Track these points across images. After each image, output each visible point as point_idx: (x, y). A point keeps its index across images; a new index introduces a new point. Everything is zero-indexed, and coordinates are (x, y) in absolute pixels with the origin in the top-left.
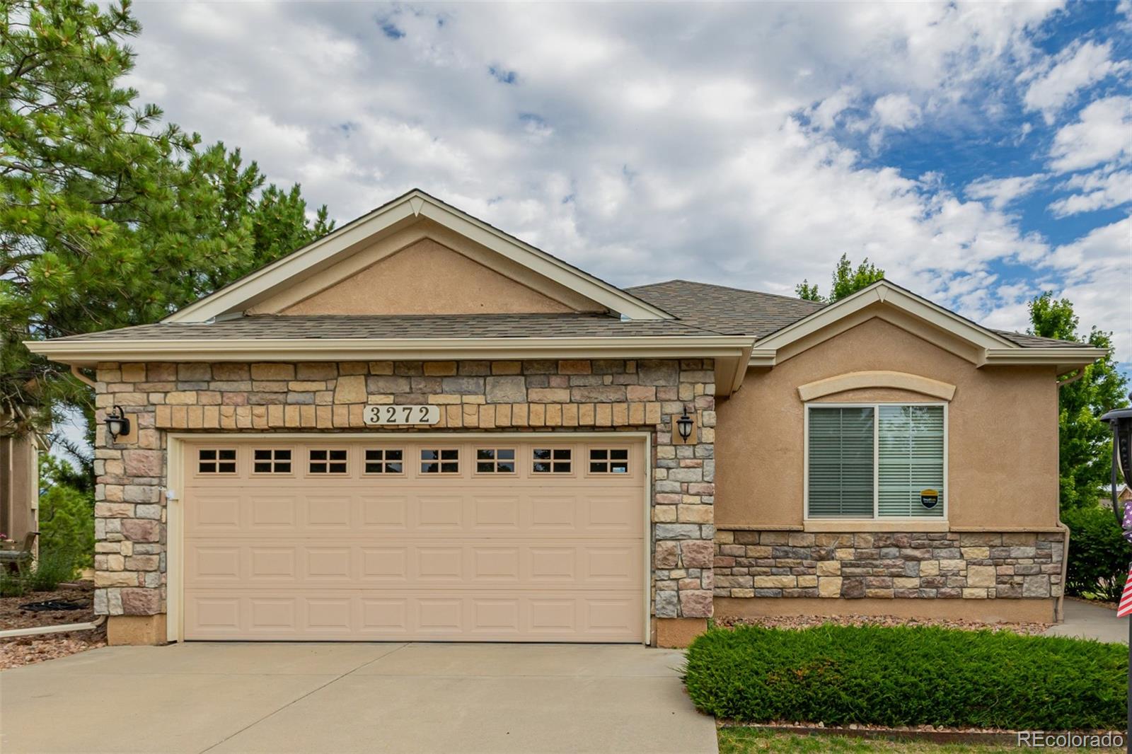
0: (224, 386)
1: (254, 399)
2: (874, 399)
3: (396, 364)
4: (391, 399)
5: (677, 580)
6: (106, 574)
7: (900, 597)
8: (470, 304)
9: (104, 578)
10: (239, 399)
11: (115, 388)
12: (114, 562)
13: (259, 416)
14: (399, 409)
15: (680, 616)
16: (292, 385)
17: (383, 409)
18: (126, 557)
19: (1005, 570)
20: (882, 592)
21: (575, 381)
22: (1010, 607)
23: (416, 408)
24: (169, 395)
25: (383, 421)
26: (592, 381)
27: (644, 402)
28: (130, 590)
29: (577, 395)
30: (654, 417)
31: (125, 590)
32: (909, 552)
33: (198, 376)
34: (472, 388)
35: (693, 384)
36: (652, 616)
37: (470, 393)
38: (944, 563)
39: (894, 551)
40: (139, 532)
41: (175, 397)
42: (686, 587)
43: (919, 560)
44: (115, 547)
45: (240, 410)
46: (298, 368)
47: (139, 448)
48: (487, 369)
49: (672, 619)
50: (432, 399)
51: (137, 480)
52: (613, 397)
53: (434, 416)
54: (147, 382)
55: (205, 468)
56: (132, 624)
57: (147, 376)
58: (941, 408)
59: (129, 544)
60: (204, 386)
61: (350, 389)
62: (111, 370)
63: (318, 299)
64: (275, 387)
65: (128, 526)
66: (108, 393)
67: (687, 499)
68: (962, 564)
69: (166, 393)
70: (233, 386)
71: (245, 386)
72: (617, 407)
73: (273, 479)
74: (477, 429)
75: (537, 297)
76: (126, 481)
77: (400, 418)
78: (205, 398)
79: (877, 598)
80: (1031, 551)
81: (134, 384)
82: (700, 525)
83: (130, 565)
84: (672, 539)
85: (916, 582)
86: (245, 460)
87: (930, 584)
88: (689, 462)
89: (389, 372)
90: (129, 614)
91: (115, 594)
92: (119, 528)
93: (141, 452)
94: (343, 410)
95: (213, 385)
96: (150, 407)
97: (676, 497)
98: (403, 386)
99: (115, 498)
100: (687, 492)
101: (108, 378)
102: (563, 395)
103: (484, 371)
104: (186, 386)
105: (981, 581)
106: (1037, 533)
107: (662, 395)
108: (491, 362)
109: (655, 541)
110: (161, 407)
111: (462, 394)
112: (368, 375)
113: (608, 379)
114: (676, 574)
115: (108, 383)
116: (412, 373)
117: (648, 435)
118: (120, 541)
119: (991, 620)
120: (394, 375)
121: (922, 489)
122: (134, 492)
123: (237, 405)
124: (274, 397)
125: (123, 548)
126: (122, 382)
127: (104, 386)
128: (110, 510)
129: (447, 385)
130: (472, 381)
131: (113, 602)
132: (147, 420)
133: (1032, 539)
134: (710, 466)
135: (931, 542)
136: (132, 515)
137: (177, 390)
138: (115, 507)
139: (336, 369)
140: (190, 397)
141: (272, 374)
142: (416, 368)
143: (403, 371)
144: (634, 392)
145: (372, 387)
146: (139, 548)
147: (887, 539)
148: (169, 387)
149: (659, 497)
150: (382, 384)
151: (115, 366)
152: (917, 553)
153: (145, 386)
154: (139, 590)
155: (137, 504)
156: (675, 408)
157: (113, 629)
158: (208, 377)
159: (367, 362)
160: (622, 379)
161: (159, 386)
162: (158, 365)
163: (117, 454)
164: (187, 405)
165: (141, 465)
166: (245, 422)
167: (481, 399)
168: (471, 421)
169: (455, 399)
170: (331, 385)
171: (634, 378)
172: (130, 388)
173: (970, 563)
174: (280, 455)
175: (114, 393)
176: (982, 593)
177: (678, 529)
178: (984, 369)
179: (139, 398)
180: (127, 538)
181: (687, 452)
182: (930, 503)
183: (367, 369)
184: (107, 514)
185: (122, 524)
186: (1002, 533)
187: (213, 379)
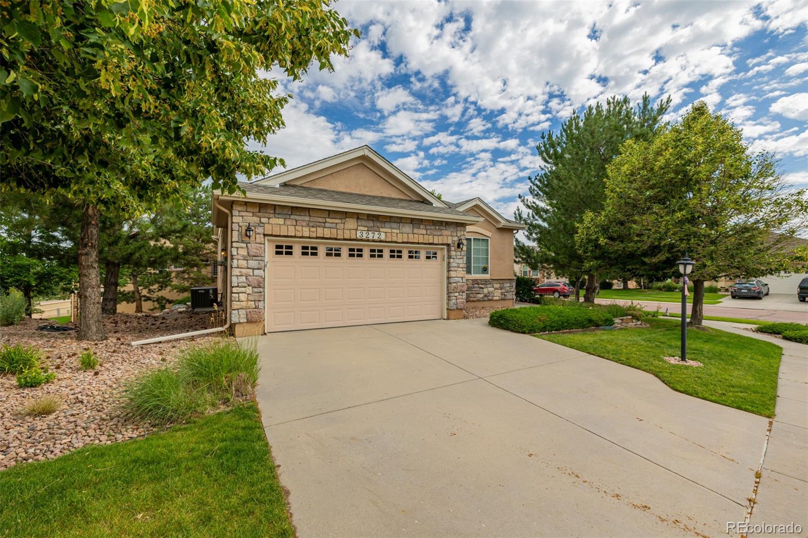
0: (297, 218)
1: (311, 224)
2: (471, 236)
3: (368, 215)
4: (366, 229)
5: (456, 297)
6: (238, 303)
7: (478, 301)
8: (377, 192)
9: (237, 305)
10: (304, 224)
11: (244, 214)
12: (243, 297)
13: (313, 232)
14: (370, 233)
15: (457, 309)
16: (328, 220)
17: (364, 232)
18: (248, 294)
19: (503, 291)
20: (474, 299)
21: (428, 227)
22: (503, 302)
23: (376, 233)
24: (270, 219)
25: (364, 237)
26: (433, 227)
27: (447, 236)
28: (251, 310)
29: (429, 232)
30: (450, 242)
31: (248, 310)
32: (481, 286)
33: (285, 212)
34: (395, 227)
35: (461, 231)
36: (447, 309)
37: (394, 228)
38: (489, 289)
39: (477, 285)
40: (256, 282)
41: (273, 221)
42: (459, 299)
43: (483, 288)
44: (243, 290)
45: (304, 229)
46: (331, 213)
47: (256, 243)
48: (400, 220)
49: (454, 310)
50: (381, 230)
51: (254, 258)
52: (439, 234)
53: (383, 237)
54: (259, 212)
55: (277, 253)
56: (249, 327)
57: (259, 210)
58: (488, 240)
59: (250, 288)
60: (288, 217)
61: (351, 223)
62: (241, 205)
63: (317, 182)
64: (320, 220)
65: (250, 280)
66: (239, 216)
67: (459, 269)
68: (493, 289)
69: (269, 218)
70: (302, 218)
71: (307, 218)
72: (440, 237)
73: (309, 259)
74: (396, 242)
75: (400, 192)
76: (249, 258)
77: (371, 237)
78: (288, 222)
79: (473, 301)
80: (509, 285)
81: (253, 213)
82: (462, 278)
83: (251, 298)
84: (455, 283)
85: (482, 295)
86: (297, 250)
87: (486, 296)
88: (460, 257)
89: (366, 218)
90: (249, 321)
91: (243, 312)
92: (245, 280)
93: (257, 245)
94: (348, 232)
95: (292, 217)
96: (261, 224)
97: (456, 269)
98: (371, 224)
99: (243, 267)
100: (459, 267)
101: (240, 209)
102: (424, 232)
103: (399, 221)
104: (279, 216)
105: (497, 295)
106: (510, 279)
107: (453, 234)
108: (402, 217)
109: (449, 283)
110: (267, 225)
111: (392, 229)
112: (358, 218)
113: (437, 227)
114: (457, 294)
115: (239, 211)
116: (374, 219)
117: (446, 247)
118: (245, 287)
119: (500, 306)
120: (368, 219)
121: (483, 265)
122: (253, 263)
123: (303, 226)
124: (320, 224)
125: (247, 290)
126: (247, 211)
127: (237, 212)
128: (241, 272)
129: (387, 225)
130: (396, 224)
131: (242, 316)
132: (260, 230)
133: (509, 281)
134: (465, 258)
135: (486, 282)
136: (251, 274)
137: (275, 217)
138: (244, 271)
139: (345, 215)
140: (281, 221)
141: (319, 214)
142: (376, 217)
143: (371, 218)
144: (445, 232)
145: (360, 224)
146: (256, 290)
147: (475, 281)
148: (272, 215)
149: (452, 269)
150: (364, 223)
151: (243, 203)
152: (482, 286)
153: (259, 214)
154: (256, 310)
155: (254, 269)
156: (456, 239)
157: (238, 330)
158: (290, 213)
159: (358, 213)
160: (441, 228)
161: (266, 215)
162: (267, 205)
163: (244, 245)
164: (279, 224)
165: (258, 251)
166: (306, 234)
167: (398, 231)
168: (395, 239)
169: (389, 230)
170: (343, 221)
171: (444, 228)
172: (251, 214)
173: (495, 289)
174: (313, 248)
175: (242, 216)
176: (498, 298)
177: (457, 279)
178: (499, 229)
179: (256, 219)
180: (249, 285)
181: (459, 253)
182: (485, 270)
183: (357, 216)
184: (239, 274)
185: (246, 279)
186: (502, 280)
187: (292, 214)
